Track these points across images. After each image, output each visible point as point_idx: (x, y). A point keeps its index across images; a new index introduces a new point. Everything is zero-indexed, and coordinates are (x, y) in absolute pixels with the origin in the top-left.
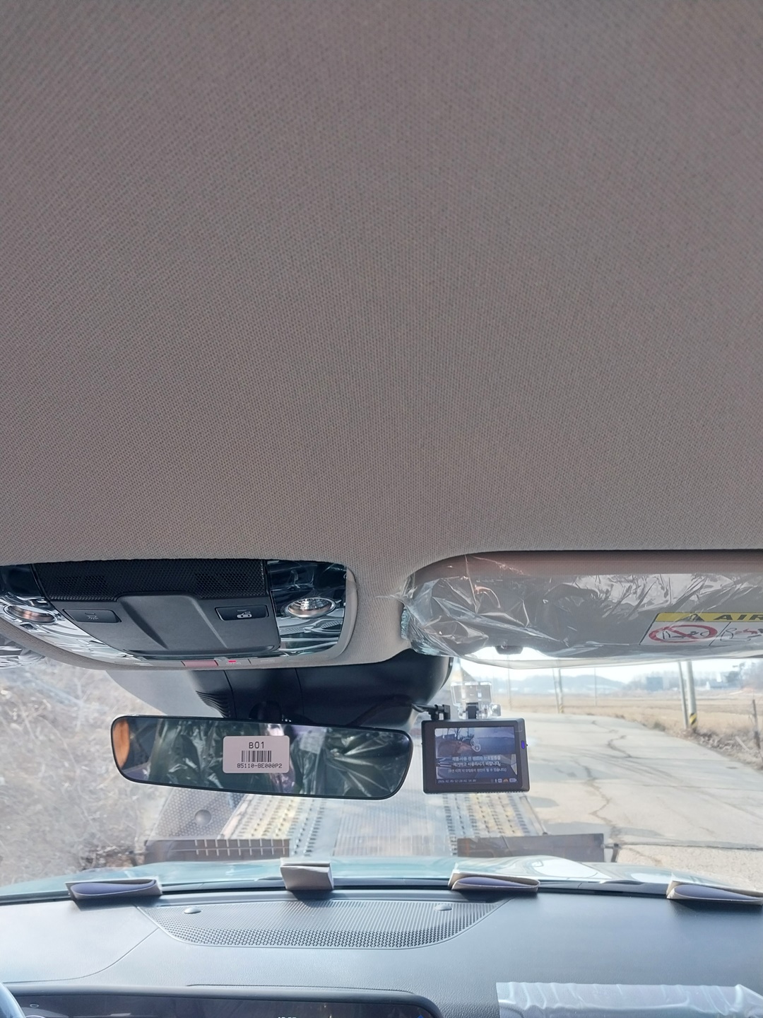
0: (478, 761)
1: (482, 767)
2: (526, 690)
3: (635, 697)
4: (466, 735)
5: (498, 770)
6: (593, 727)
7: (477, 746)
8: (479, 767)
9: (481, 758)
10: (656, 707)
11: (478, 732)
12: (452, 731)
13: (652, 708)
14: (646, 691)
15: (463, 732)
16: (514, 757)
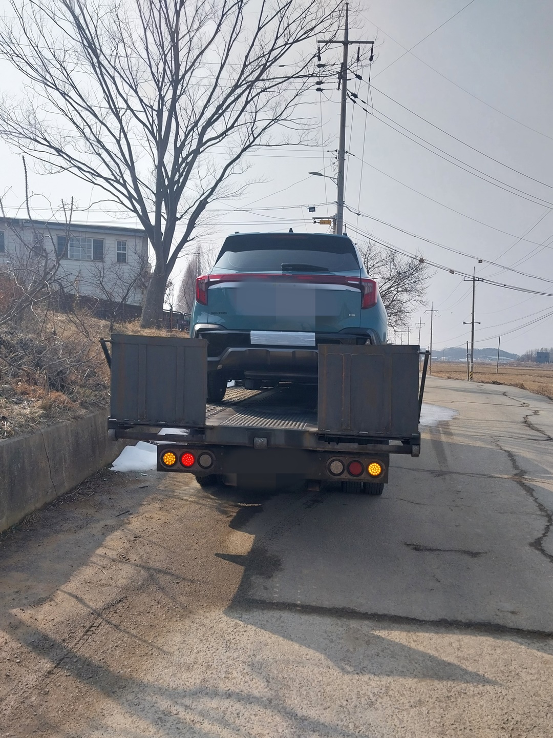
2: (443, 358)
3: (527, 367)
6: (506, 400)
10: (544, 376)
13: (541, 377)
14: (535, 363)
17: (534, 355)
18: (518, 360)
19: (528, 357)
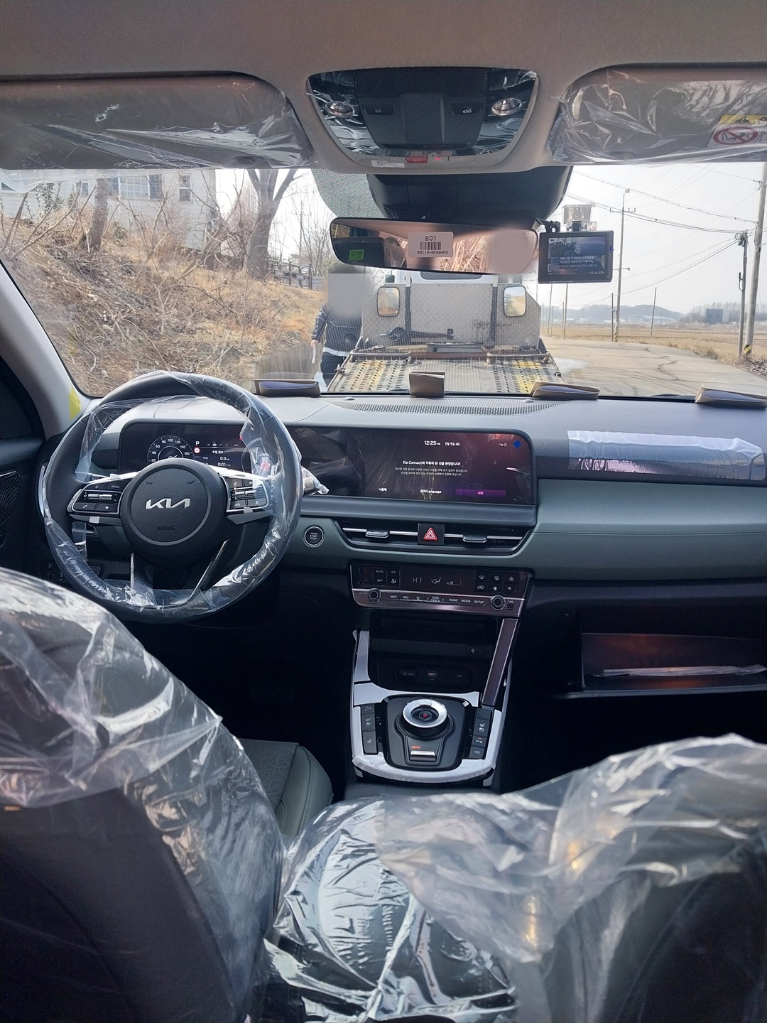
0: (578, 260)
1: (581, 264)
4: (570, 242)
5: (592, 265)
6: (646, 354)
7: (578, 249)
8: (578, 264)
9: (580, 258)
11: (579, 240)
12: (561, 240)
15: (569, 240)
16: (603, 257)
17: (703, 314)
18: (682, 320)
19: (694, 317)
